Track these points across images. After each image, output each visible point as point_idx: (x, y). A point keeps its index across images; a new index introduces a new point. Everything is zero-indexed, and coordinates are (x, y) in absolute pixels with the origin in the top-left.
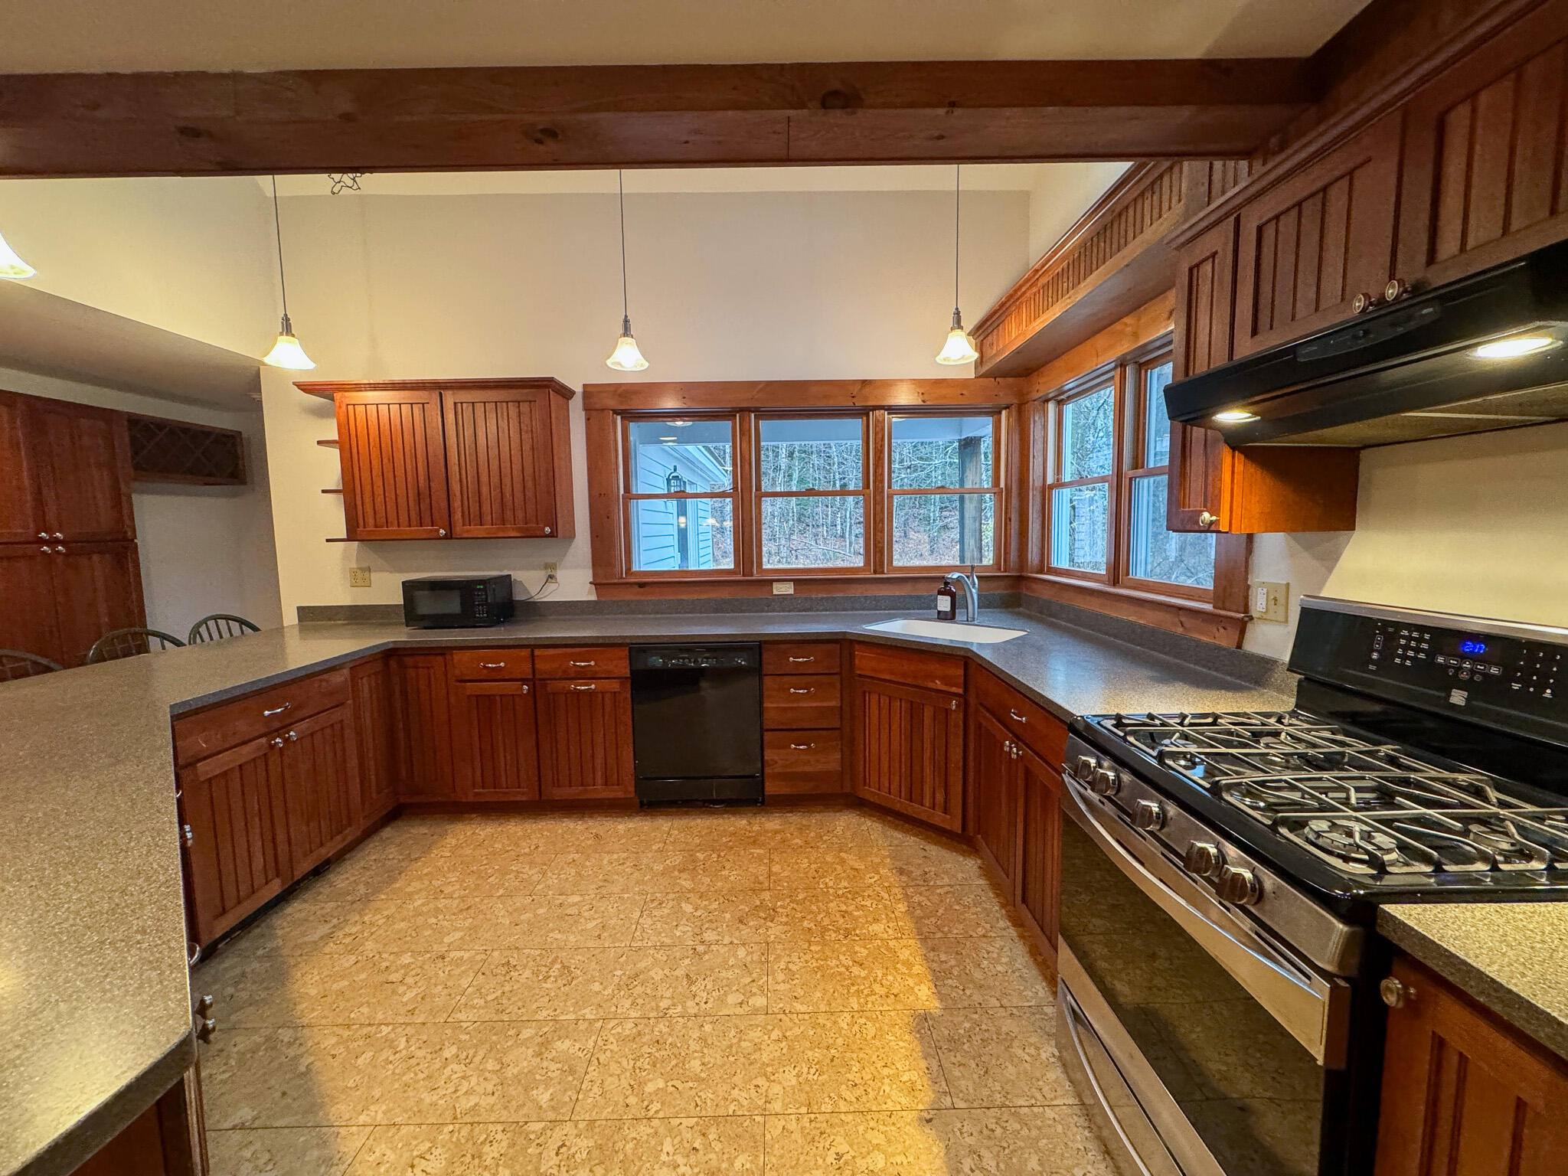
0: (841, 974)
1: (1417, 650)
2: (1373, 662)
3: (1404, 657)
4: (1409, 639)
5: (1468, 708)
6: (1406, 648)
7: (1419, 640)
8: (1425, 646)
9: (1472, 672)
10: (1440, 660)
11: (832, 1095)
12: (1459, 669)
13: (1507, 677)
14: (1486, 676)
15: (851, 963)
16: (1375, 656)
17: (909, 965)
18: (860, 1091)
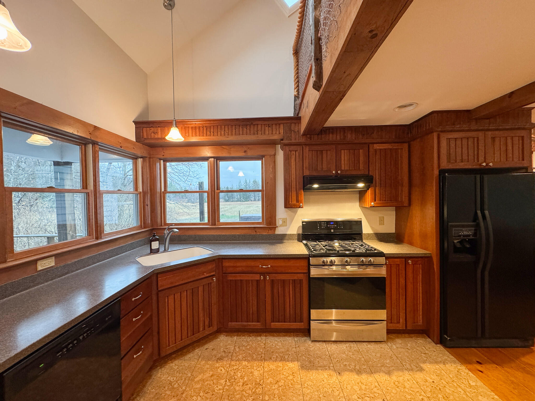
0: (283, 389)
1: (325, 225)
2: (319, 229)
3: (323, 227)
4: (323, 224)
5: (334, 232)
6: (323, 225)
7: (325, 224)
8: (326, 224)
9: (333, 227)
10: (328, 226)
11: (339, 398)
12: (331, 227)
13: (337, 226)
14: (335, 227)
15: (277, 385)
16: (318, 227)
17: (278, 367)
18: (335, 390)
